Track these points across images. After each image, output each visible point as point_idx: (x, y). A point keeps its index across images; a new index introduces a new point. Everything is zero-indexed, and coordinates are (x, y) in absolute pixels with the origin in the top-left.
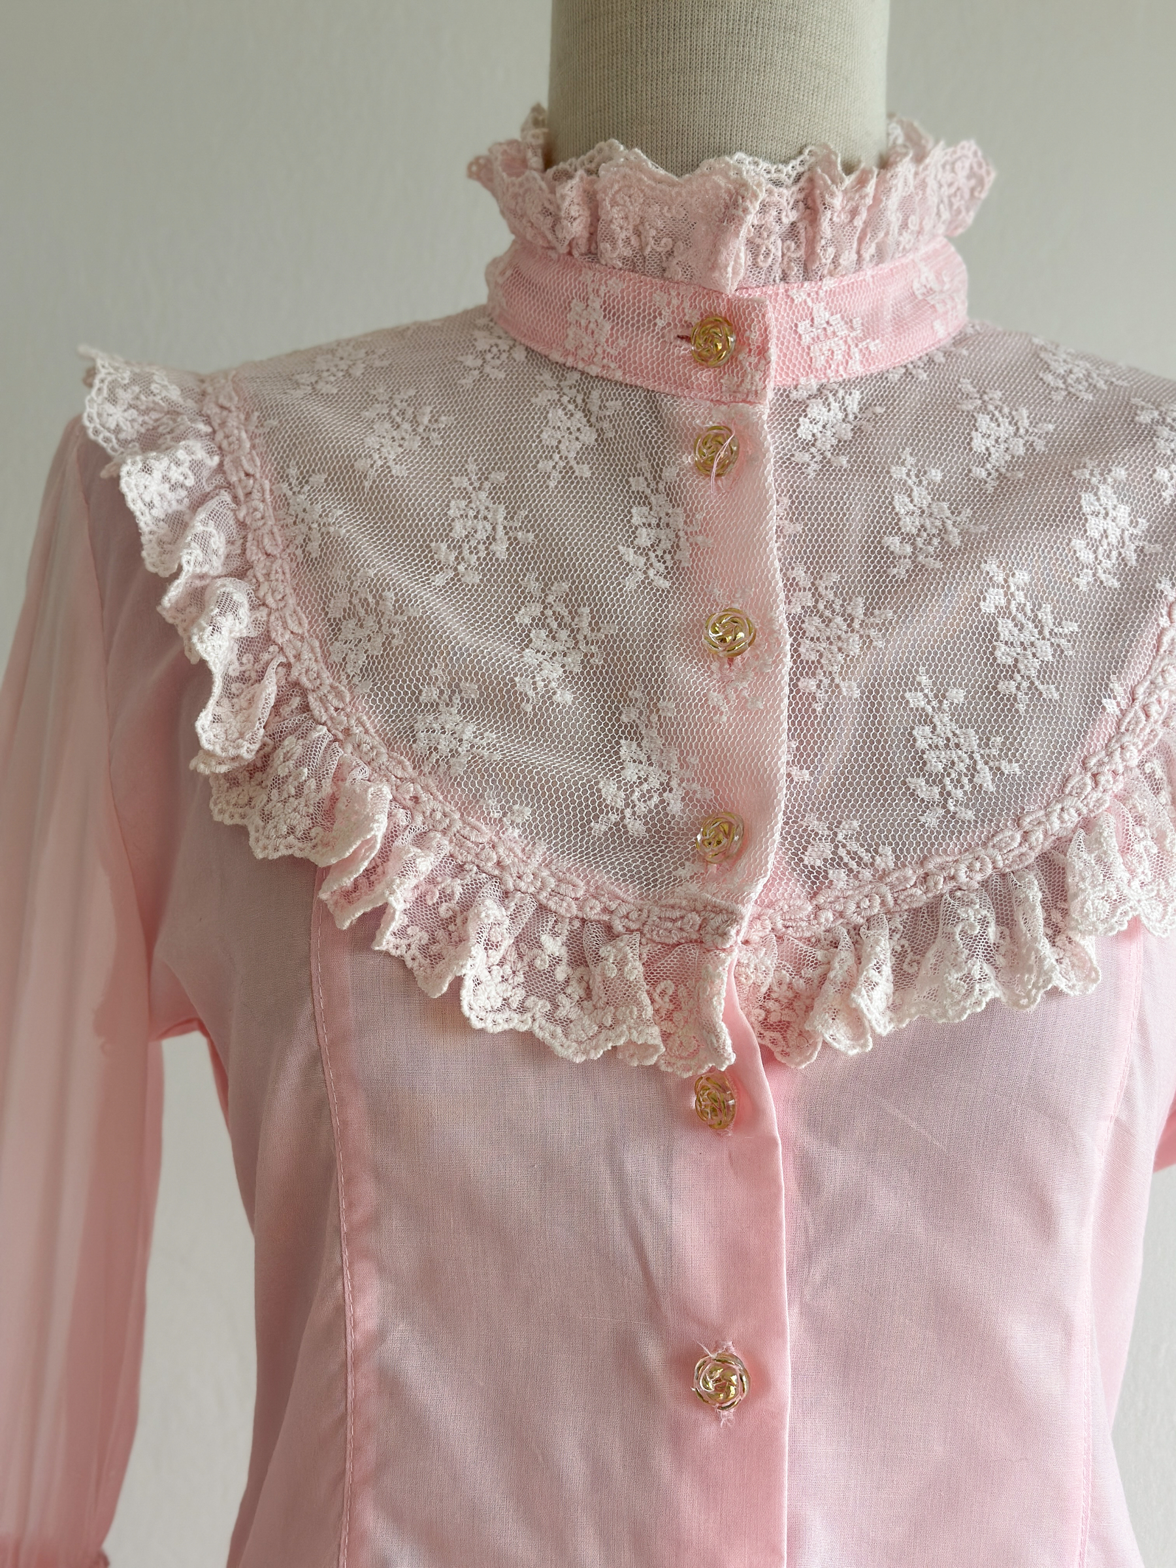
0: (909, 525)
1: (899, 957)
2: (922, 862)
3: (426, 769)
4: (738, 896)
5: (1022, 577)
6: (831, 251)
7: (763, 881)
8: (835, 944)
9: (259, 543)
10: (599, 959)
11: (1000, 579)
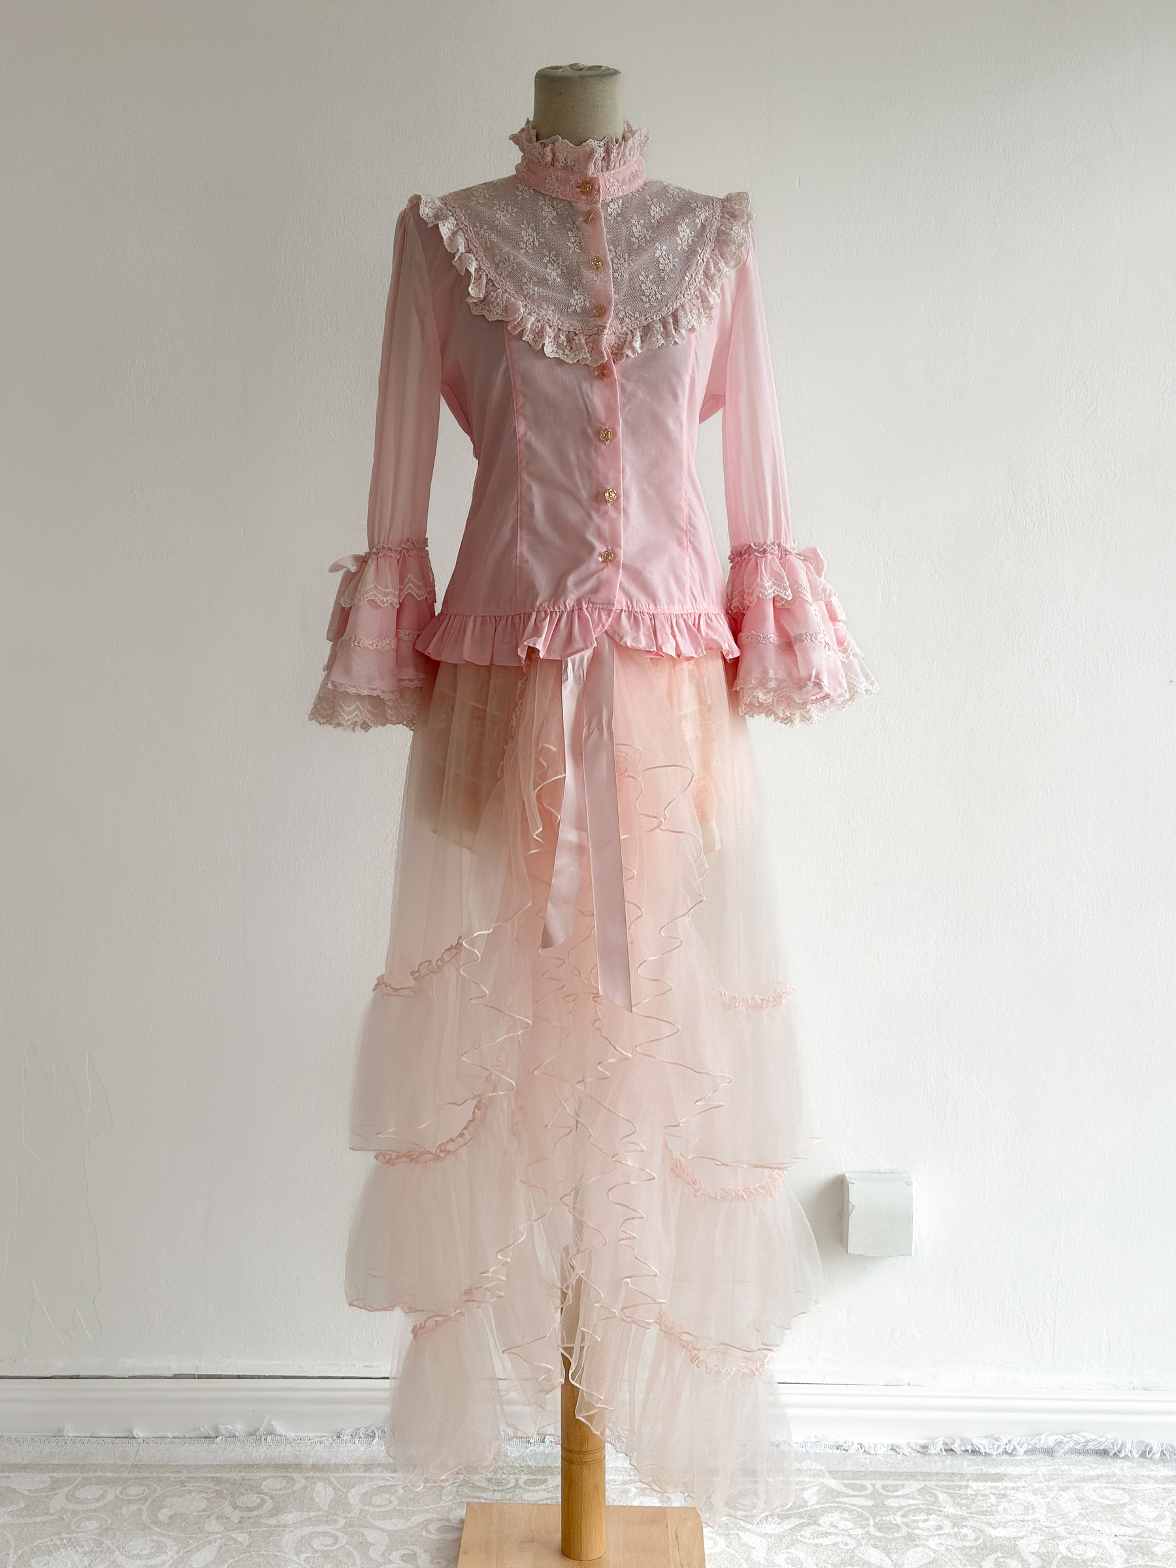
0: (637, 235)
1: (641, 337)
2: (645, 315)
3: (527, 298)
4: (606, 322)
5: (665, 247)
6: (613, 164)
7: (610, 320)
8: (627, 334)
9: (473, 244)
10: (574, 340)
11: (659, 248)
